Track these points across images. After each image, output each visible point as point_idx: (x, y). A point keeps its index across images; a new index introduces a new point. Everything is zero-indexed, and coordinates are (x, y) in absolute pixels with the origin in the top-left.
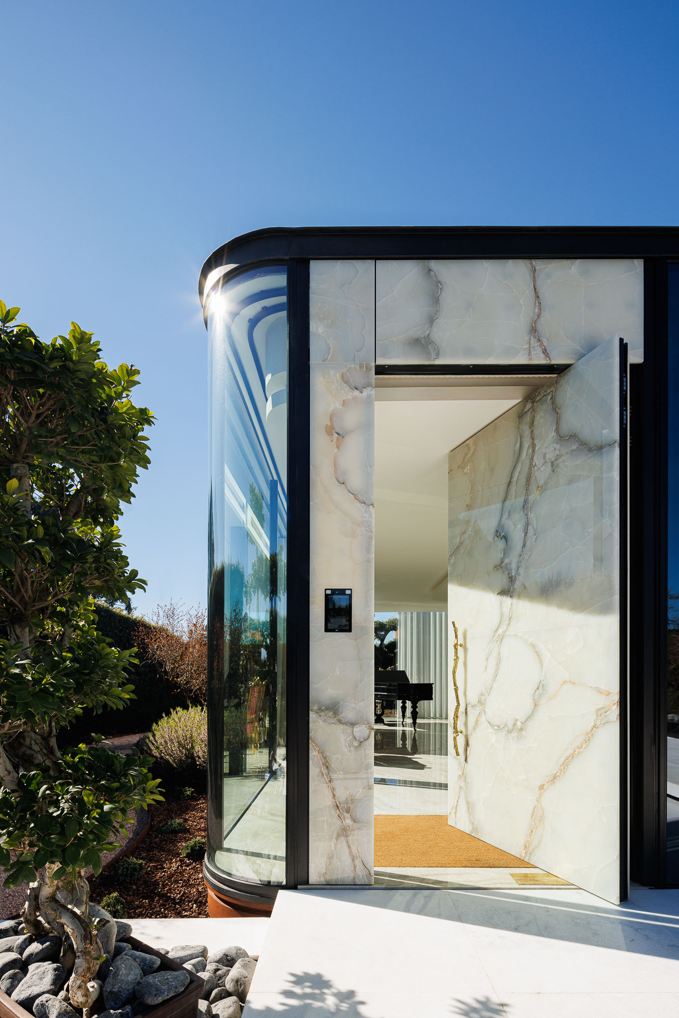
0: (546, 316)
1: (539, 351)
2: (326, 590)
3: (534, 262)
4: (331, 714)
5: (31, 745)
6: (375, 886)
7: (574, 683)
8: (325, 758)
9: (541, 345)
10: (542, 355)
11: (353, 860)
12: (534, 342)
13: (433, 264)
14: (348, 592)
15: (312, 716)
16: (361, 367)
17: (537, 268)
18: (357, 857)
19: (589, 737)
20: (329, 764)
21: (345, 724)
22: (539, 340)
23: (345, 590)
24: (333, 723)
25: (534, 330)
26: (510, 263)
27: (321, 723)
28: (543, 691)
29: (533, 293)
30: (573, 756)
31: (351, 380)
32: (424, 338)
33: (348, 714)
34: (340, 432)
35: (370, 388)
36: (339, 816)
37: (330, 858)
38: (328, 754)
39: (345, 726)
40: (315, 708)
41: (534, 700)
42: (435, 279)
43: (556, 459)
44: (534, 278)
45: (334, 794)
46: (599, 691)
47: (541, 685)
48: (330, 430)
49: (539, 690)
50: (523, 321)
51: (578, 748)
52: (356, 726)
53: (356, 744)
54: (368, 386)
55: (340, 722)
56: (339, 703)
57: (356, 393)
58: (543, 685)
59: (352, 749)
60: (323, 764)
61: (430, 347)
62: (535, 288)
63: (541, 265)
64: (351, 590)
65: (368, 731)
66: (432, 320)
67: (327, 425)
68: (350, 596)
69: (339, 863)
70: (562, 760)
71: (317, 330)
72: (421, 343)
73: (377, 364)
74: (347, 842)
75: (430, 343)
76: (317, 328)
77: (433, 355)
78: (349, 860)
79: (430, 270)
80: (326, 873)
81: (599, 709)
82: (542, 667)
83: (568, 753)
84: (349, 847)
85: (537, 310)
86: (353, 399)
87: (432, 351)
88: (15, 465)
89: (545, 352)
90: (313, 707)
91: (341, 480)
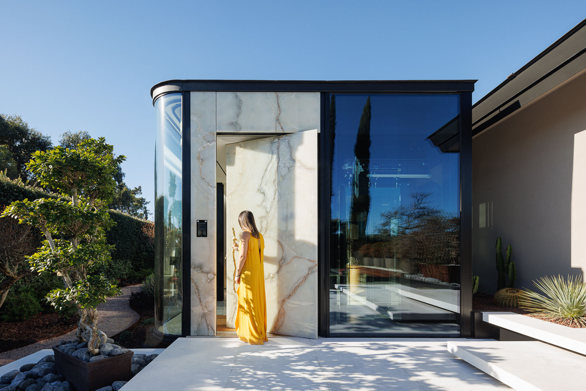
0: (282, 114)
1: (280, 128)
2: (197, 220)
3: (277, 93)
4: (199, 269)
5: (79, 276)
6: (216, 336)
7: (299, 258)
8: (197, 286)
9: (281, 126)
10: (281, 130)
11: (208, 326)
12: (278, 125)
13: (239, 94)
14: (206, 221)
15: (192, 270)
16: (210, 133)
17: (279, 96)
18: (209, 325)
19: (305, 278)
20: (198, 288)
21: (205, 273)
22: (280, 124)
23: (204, 221)
24: (200, 273)
25: (278, 120)
26: (269, 94)
27: (195, 272)
28: (284, 261)
29: (277, 106)
30: (298, 286)
31: (207, 139)
32: (235, 122)
33: (206, 269)
34: (203, 159)
35: (214, 142)
36: (202, 309)
37: (199, 325)
38: (198, 285)
39: (204, 274)
40: (193, 267)
41: (279, 265)
42: (239, 99)
43: (290, 167)
44: (278, 99)
45: (200, 300)
46: (310, 261)
47: (283, 258)
48: (199, 158)
49: (282, 260)
50: (273, 117)
51: (301, 283)
52: (209, 274)
53: (209, 281)
54: (213, 141)
55: (203, 272)
56: (202, 264)
57: (209, 144)
58: (284, 258)
59: (207, 283)
60: (196, 289)
61: (237, 126)
62: (278, 103)
63: (280, 94)
64: (207, 220)
65: (213, 276)
66: (238, 116)
67: (197, 156)
68: (207, 223)
69: (202, 327)
70: (294, 288)
71: (193, 119)
72: (234, 124)
73: (217, 132)
74: (205, 319)
75: (237, 124)
76: (193, 118)
77: (239, 129)
78: (206, 326)
79: (237, 96)
80: (197, 331)
81: (310, 267)
82: (283, 251)
83: (296, 285)
84: (206, 321)
85: (279, 112)
86: (207, 146)
87: (238, 128)
88: (72, 189)
89: (282, 128)
90: (192, 266)
91: (203, 177)
